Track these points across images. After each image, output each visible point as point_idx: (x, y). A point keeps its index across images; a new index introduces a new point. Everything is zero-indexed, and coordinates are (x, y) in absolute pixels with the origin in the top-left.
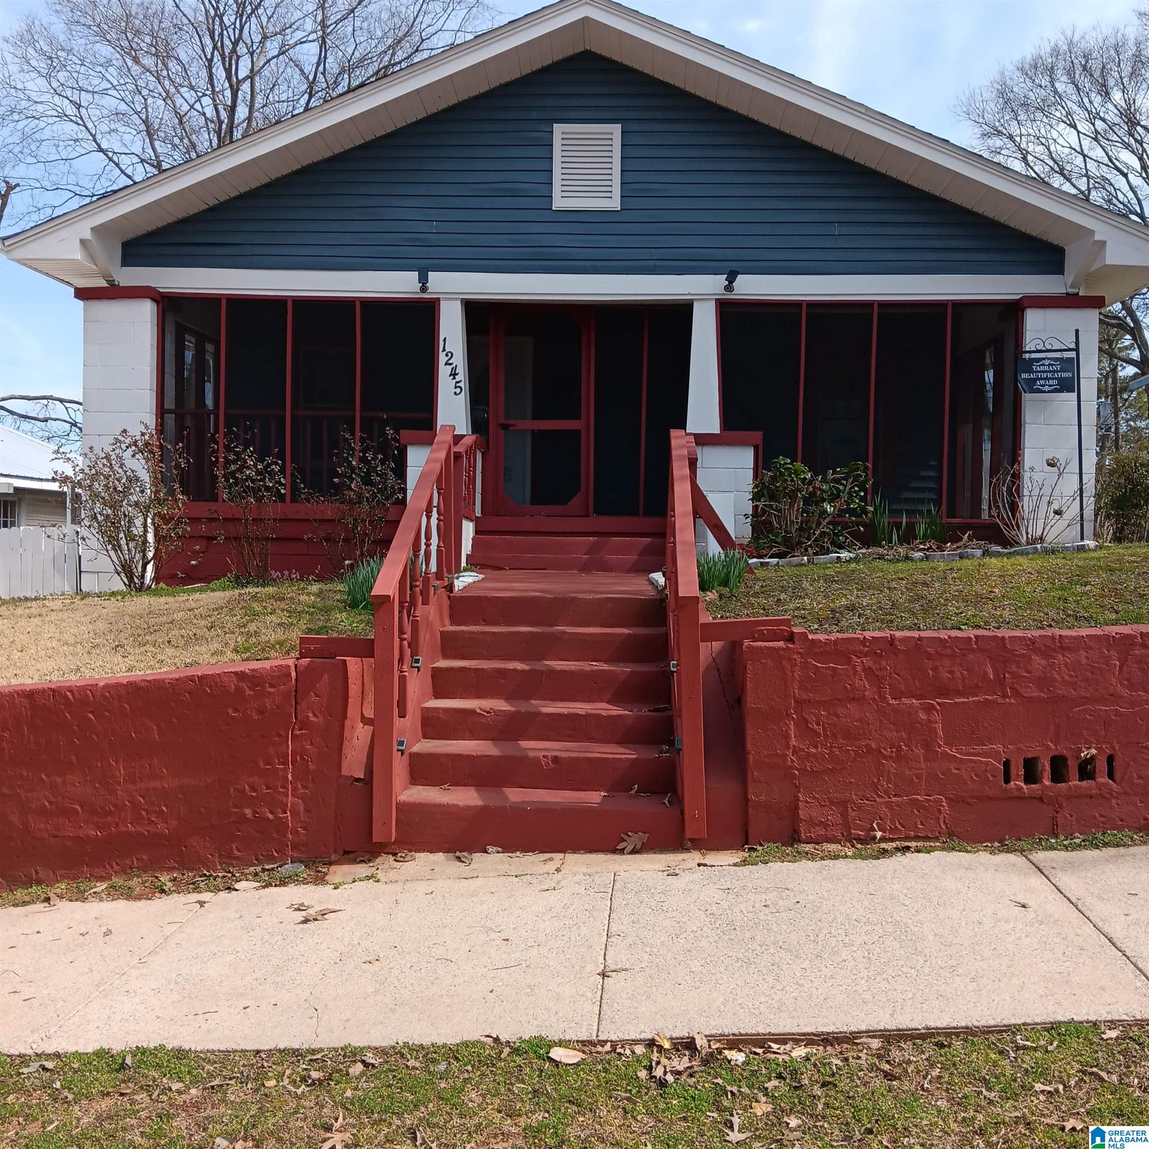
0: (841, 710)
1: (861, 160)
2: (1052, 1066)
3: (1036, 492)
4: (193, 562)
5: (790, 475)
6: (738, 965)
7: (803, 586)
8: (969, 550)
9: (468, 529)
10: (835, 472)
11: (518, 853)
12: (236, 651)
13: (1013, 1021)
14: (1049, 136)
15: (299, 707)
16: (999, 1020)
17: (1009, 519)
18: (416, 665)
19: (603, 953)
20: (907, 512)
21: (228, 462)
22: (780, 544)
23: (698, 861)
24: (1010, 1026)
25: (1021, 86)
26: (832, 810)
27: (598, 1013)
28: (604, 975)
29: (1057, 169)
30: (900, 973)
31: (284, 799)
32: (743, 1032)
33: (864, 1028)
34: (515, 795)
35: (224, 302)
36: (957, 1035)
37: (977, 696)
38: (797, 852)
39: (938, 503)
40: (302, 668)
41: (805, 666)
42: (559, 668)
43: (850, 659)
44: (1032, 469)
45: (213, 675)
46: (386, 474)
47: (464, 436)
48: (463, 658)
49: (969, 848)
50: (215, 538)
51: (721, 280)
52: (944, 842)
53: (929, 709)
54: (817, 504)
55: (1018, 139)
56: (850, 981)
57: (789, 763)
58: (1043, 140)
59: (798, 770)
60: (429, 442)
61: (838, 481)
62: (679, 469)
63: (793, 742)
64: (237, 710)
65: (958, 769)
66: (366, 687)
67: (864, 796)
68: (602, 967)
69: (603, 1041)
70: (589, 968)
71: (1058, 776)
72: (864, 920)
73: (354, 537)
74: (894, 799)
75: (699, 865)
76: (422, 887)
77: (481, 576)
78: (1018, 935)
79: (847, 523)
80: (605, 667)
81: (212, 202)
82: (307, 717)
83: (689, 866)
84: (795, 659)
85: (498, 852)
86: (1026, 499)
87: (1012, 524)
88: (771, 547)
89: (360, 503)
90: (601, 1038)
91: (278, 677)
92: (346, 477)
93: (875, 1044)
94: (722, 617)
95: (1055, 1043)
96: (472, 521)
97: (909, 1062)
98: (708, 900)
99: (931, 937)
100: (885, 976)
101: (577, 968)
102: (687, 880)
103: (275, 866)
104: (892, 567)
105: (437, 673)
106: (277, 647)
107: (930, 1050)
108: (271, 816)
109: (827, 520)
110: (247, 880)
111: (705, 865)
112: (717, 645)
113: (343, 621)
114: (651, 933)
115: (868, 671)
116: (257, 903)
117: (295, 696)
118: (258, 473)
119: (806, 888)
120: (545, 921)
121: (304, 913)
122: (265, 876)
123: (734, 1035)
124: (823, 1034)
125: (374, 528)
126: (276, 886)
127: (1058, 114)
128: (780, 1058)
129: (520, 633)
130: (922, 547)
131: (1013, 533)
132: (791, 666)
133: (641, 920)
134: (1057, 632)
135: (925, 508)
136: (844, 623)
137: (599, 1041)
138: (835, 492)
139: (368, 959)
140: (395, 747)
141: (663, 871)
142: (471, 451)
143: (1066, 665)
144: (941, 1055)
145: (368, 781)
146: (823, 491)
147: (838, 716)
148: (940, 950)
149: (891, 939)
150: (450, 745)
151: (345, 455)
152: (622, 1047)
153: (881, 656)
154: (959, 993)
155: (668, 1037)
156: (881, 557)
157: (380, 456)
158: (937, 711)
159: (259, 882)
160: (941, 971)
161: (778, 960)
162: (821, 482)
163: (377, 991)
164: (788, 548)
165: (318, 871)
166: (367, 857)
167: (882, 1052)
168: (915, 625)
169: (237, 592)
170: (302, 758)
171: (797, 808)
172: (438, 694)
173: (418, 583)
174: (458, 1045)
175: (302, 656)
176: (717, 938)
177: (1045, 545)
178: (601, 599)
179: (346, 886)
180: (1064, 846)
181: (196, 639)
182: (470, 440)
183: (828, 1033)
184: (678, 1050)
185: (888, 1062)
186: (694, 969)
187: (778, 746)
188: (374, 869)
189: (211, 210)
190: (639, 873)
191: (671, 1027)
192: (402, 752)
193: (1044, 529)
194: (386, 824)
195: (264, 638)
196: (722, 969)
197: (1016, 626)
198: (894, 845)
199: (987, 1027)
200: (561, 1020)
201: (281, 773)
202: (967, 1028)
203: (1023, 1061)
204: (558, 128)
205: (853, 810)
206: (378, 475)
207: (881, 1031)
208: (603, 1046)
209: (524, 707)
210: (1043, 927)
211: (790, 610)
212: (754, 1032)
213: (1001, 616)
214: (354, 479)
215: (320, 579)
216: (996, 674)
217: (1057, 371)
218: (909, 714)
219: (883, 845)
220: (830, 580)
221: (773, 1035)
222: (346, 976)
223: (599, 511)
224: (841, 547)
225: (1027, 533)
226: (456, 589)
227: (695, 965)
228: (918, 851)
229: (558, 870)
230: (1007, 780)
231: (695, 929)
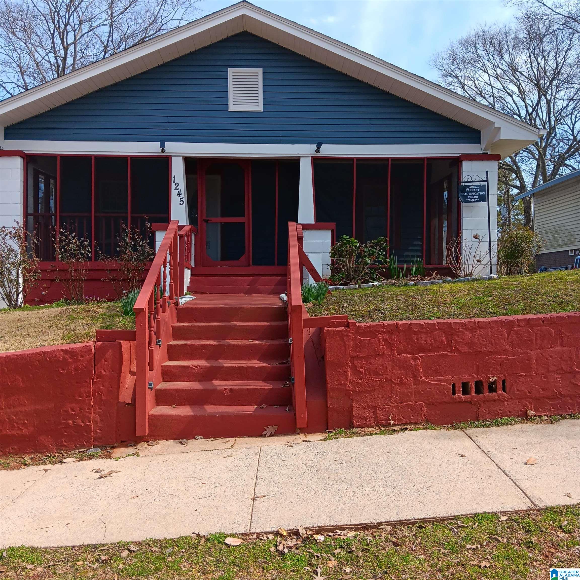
0: (372, 361)
1: (381, 87)
2: (475, 535)
3: (468, 251)
4: (43, 293)
5: (349, 244)
6: (322, 491)
7: (355, 299)
8: (436, 280)
9: (188, 274)
10: (371, 243)
11: (212, 439)
12: (63, 338)
13: (456, 514)
14: (475, 77)
15: (96, 367)
16: (449, 514)
17: (455, 265)
18: (159, 344)
19: (253, 488)
20: (406, 262)
21: (61, 241)
22: (344, 278)
23: (303, 439)
24: (455, 516)
25: (461, 51)
26: (369, 411)
27: (250, 519)
28: (254, 499)
29: (479, 93)
30: (401, 492)
31: (89, 415)
32: (323, 525)
33: (383, 521)
34: (210, 409)
35: (59, 158)
36: (429, 522)
37: (439, 352)
38: (352, 433)
39: (421, 257)
40: (98, 347)
41: (355, 339)
42: (233, 343)
43: (377, 335)
44: (466, 240)
45: (50, 351)
46: (145, 246)
47: (185, 226)
48: (184, 339)
49: (436, 428)
50: (55, 280)
51: (314, 147)
52: (424, 425)
53: (416, 359)
54: (362, 258)
55: (460, 78)
56: (377, 497)
57: (348, 388)
58: (472, 79)
59: (352, 391)
60: (165, 229)
61: (372, 247)
62: (293, 242)
63: (350, 377)
64: (63, 370)
65: (430, 389)
66: (132, 356)
67: (384, 403)
68: (253, 495)
69: (253, 533)
70: (246, 496)
71: (479, 391)
72: (384, 466)
73: (128, 279)
74: (399, 404)
75: (303, 441)
76: (162, 458)
77: (194, 297)
78: (459, 471)
79: (377, 267)
80: (257, 342)
81: (52, 107)
82: (101, 372)
83: (298, 442)
84: (350, 336)
85: (202, 439)
86: (463, 254)
87: (457, 267)
88: (340, 280)
89: (131, 261)
90: (251, 532)
91: (85, 352)
92: (123, 247)
93: (389, 528)
94: (315, 316)
95: (477, 524)
96: (190, 269)
97: (406, 537)
98: (307, 459)
99: (417, 473)
100: (394, 494)
101: (240, 496)
102: (297, 449)
103: (85, 450)
104: (398, 289)
105: (170, 348)
106: (85, 336)
107: (415, 529)
108: (82, 424)
109: (368, 266)
110: (70, 457)
111: (306, 441)
112: (312, 330)
113: (120, 322)
114: (278, 477)
115: (385, 341)
116: (75, 469)
117: (94, 361)
118: (77, 246)
119: (356, 451)
120: (224, 473)
121: (100, 474)
122: (80, 455)
123: (319, 527)
124: (363, 524)
125: (139, 274)
126: (85, 460)
127: (478, 66)
128: (342, 537)
129: (213, 326)
130: (413, 279)
131: (457, 271)
132: (348, 339)
133: (274, 471)
134: (477, 319)
135: (415, 260)
136: (375, 317)
137: (250, 533)
138: (371, 252)
139: (132, 496)
140: (147, 386)
141: (285, 445)
142: (188, 234)
143: (481, 336)
144: (421, 532)
145: (133, 404)
146: (365, 252)
147: (371, 364)
148: (421, 480)
149: (397, 475)
150: (177, 385)
151: (123, 236)
152: (262, 536)
153: (392, 333)
154: (430, 501)
155: (286, 529)
156: (394, 284)
157: (141, 237)
158: (420, 360)
159: (77, 458)
160: (422, 490)
161: (341, 487)
162: (364, 247)
163: (137, 512)
164: (348, 281)
165: (108, 452)
166: (133, 444)
167: (392, 532)
168: (409, 317)
169: (65, 308)
170: (99, 394)
171: (352, 410)
172: (171, 358)
173: (159, 302)
174: (178, 538)
175: (98, 340)
176: (311, 478)
177: (473, 277)
178: (255, 308)
179: (122, 459)
180: (482, 425)
181: (43, 332)
182: (188, 228)
183: (366, 524)
184: (290, 536)
185: (395, 537)
186: (299, 494)
187: (343, 380)
188: (137, 450)
189: (52, 110)
190: (273, 447)
191: (287, 524)
192: (151, 389)
193: (472, 269)
194: (143, 426)
195: (78, 332)
196: (313, 494)
197: (458, 317)
198: (400, 427)
199: (443, 517)
200: (231, 523)
201: (87, 402)
202: (434, 518)
203: (461, 533)
204: (231, 70)
205: (380, 411)
206: (140, 246)
207: (392, 521)
208: (252, 536)
209: (215, 364)
210: (471, 466)
211: (348, 311)
212: (329, 525)
213: (450, 312)
214: (128, 248)
215: (109, 300)
216: (448, 341)
217: (478, 192)
218: (406, 361)
219: (394, 428)
220: (368, 296)
221: (338, 526)
222: (121, 506)
223: (255, 263)
224: (374, 279)
225: (464, 272)
226: (180, 304)
227: (300, 493)
228: (411, 430)
229: (232, 447)
230: (454, 394)
231: (301, 474)
